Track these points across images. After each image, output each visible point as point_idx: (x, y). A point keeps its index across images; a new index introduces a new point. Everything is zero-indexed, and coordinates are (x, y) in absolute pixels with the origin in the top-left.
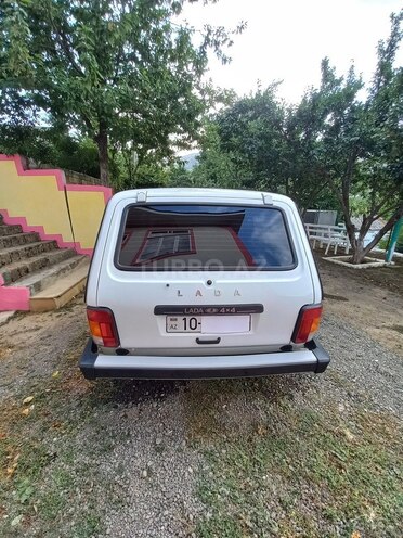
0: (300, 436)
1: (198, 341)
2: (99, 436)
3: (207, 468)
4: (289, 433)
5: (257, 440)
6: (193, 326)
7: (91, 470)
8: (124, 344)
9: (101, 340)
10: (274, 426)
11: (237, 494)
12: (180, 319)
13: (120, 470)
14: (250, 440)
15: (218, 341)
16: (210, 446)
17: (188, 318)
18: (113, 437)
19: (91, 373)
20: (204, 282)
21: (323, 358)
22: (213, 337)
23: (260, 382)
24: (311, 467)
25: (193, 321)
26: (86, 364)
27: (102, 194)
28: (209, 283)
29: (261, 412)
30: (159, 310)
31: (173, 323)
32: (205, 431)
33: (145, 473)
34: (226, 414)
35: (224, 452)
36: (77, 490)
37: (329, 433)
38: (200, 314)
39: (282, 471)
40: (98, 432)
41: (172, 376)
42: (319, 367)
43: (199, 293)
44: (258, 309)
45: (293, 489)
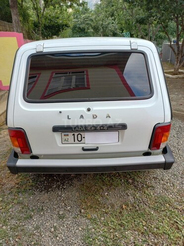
0: (155, 211)
1: (84, 149)
2: (23, 210)
3: (91, 227)
4: (147, 209)
5: (125, 213)
6: (80, 139)
7: (19, 228)
8: (35, 152)
9: (19, 150)
10: (138, 205)
11: (108, 240)
12: (71, 134)
13: (37, 228)
14: (120, 213)
15: (97, 149)
16: (94, 216)
17: (76, 134)
18: (33, 211)
19: (15, 170)
20: (85, 109)
21: (170, 160)
22: (94, 146)
23: (134, 179)
24: (158, 228)
25: (79, 136)
26: (11, 164)
27: (15, 39)
28: (89, 110)
29: (131, 198)
30: (56, 129)
31: (66, 137)
32: (92, 207)
33: (53, 230)
34: (107, 198)
35: (103, 218)
36: (11, 239)
37: (175, 210)
38: (83, 131)
39: (138, 229)
40: (23, 208)
41: (67, 171)
42: (166, 166)
43: (82, 117)
44: (124, 127)
45: (144, 239)
